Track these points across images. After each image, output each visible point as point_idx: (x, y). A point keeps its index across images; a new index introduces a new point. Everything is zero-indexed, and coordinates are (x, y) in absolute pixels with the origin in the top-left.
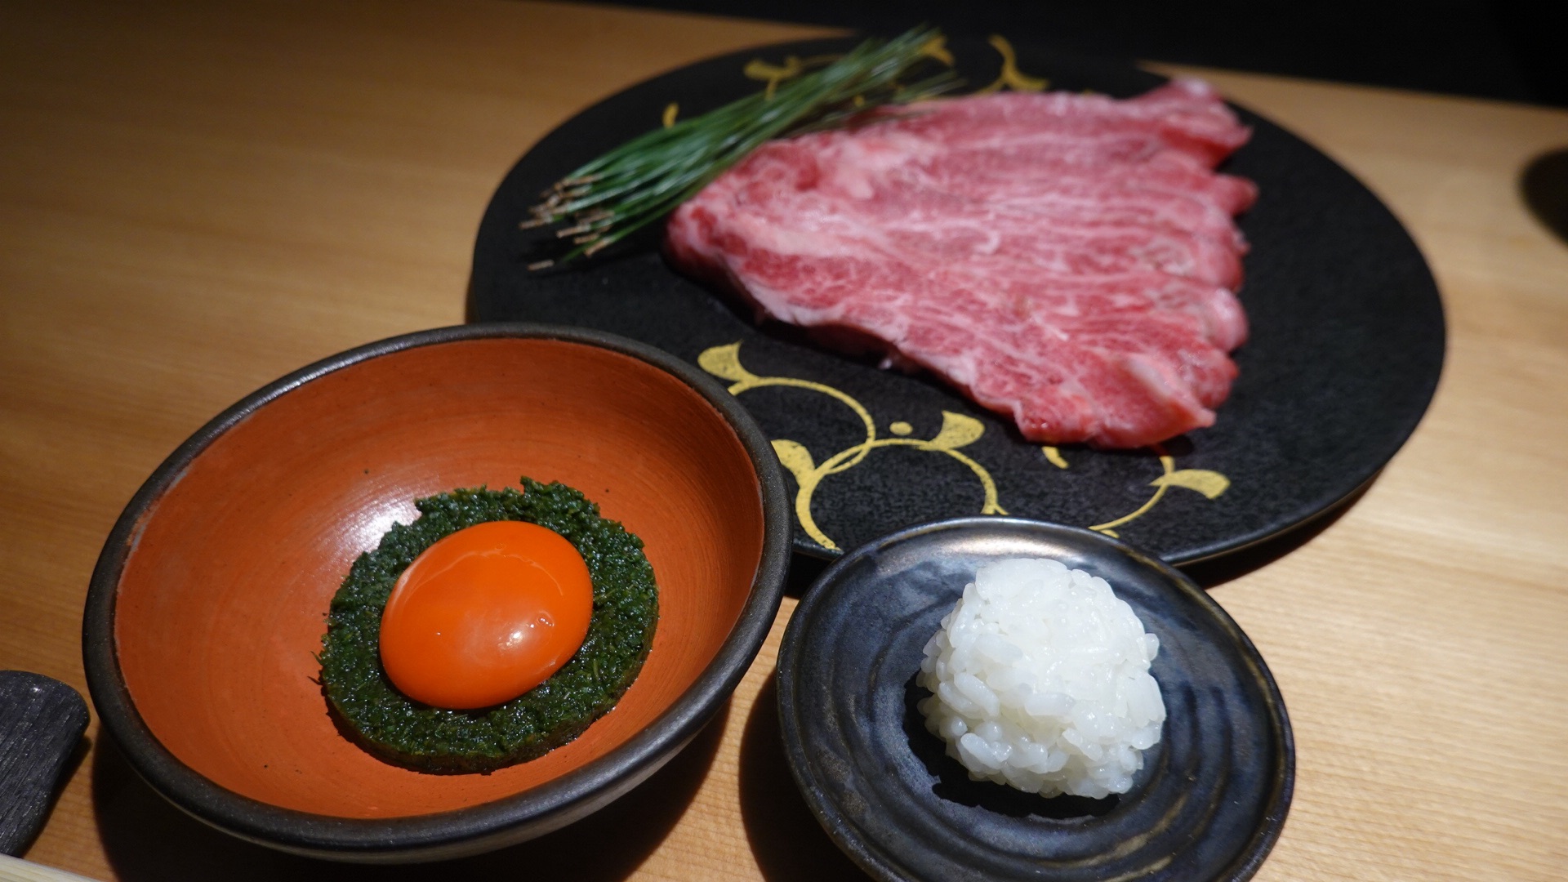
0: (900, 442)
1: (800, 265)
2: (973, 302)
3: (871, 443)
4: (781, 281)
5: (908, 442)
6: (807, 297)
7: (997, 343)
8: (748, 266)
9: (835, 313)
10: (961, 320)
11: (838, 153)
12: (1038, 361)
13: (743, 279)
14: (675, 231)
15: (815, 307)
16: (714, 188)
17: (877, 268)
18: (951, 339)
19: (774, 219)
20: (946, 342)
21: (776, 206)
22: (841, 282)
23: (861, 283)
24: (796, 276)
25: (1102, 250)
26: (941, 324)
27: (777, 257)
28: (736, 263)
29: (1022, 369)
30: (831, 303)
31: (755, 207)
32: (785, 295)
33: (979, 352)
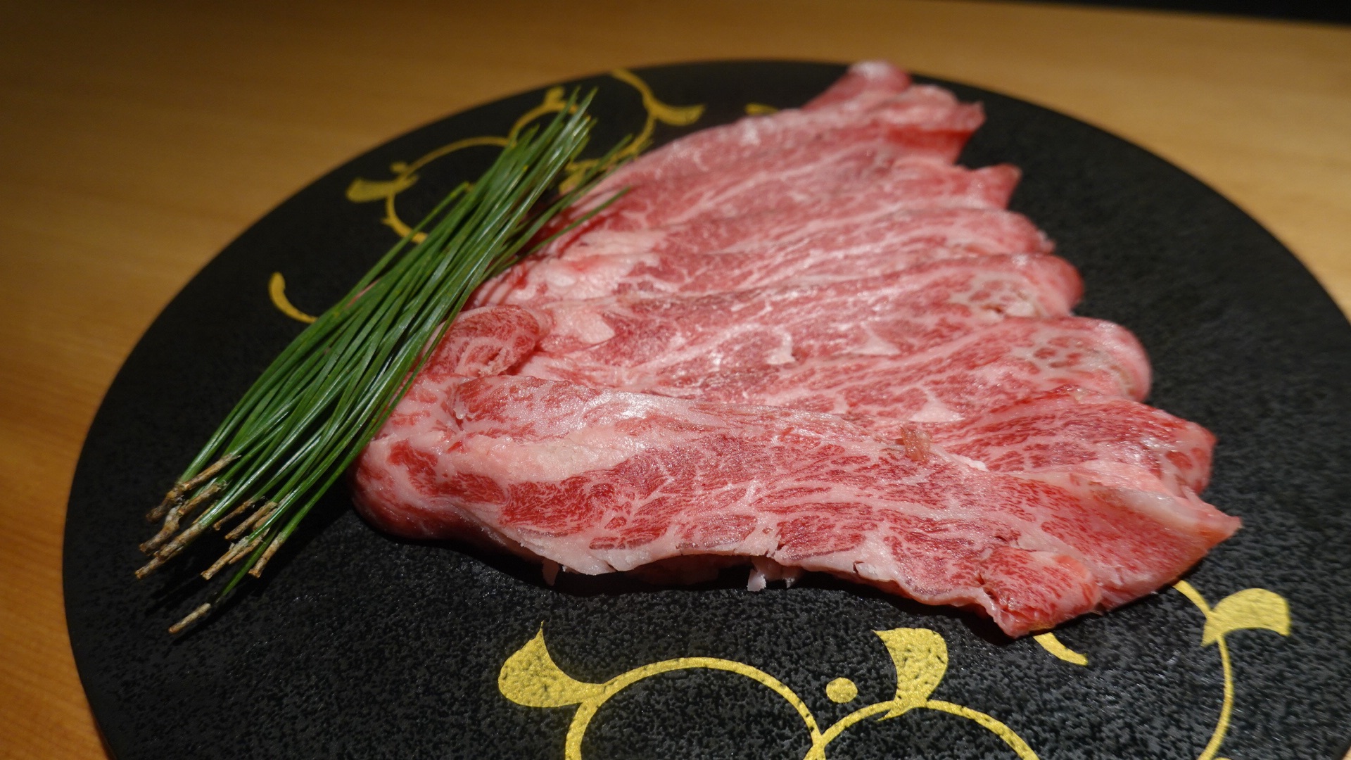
0: (855, 717)
1: (587, 488)
2: (847, 461)
3: (820, 740)
4: (570, 522)
5: (866, 712)
6: (616, 533)
7: (904, 507)
8: (510, 512)
9: (669, 544)
10: (841, 492)
11: (543, 289)
12: (968, 515)
13: (511, 533)
14: (373, 488)
15: (634, 544)
16: (407, 407)
17: (697, 455)
18: (840, 525)
19: (522, 433)
20: (837, 530)
21: (518, 413)
22: (656, 495)
23: (686, 485)
24: (589, 508)
25: (918, 309)
26: (818, 507)
27: (551, 488)
28: (489, 514)
29: (954, 533)
30: (657, 532)
31: (486, 424)
32: (582, 540)
33: (885, 528)
